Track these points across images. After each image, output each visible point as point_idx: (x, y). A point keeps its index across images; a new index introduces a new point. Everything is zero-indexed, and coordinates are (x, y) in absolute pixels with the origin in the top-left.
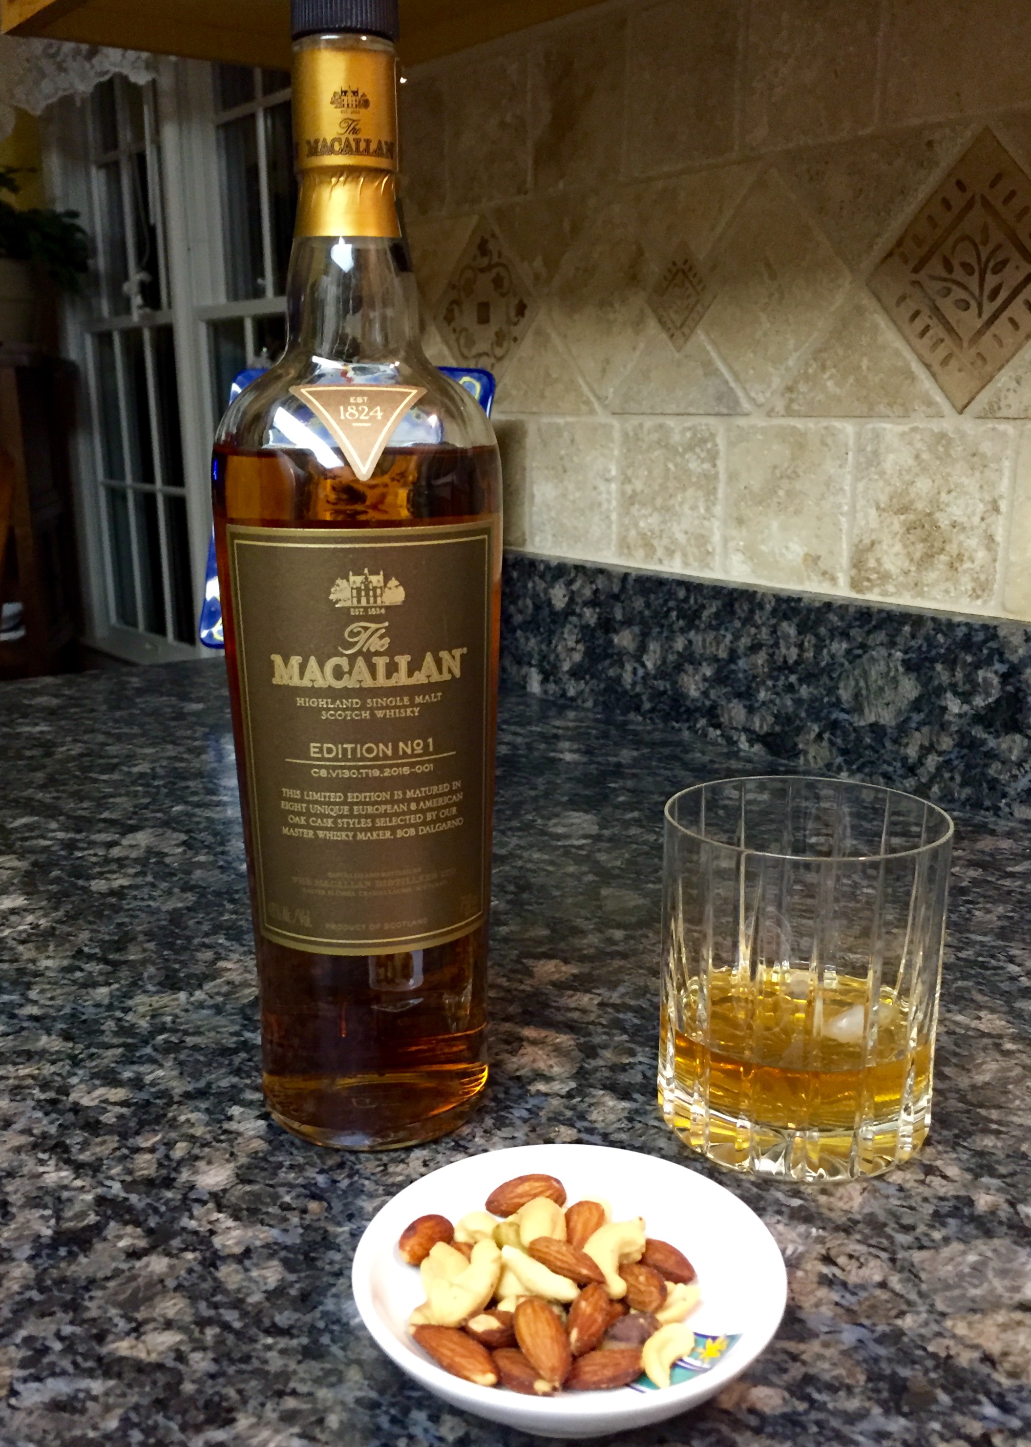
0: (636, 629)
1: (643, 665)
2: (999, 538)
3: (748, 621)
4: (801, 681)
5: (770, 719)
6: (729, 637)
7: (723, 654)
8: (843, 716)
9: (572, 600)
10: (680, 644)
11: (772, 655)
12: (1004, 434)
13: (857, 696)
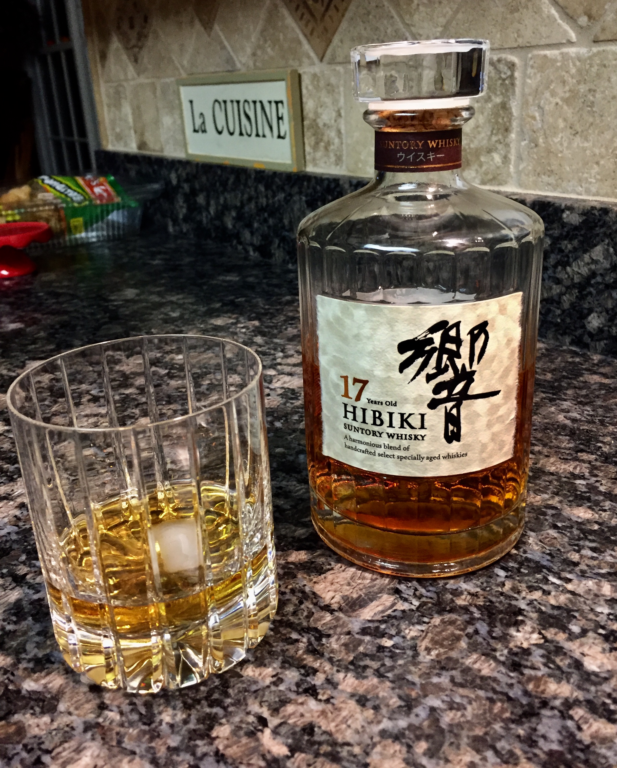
0: (205, 193)
1: (209, 213)
2: (343, 131)
3: (246, 185)
4: (270, 215)
5: (260, 238)
6: (240, 195)
7: (238, 204)
8: (287, 233)
9: (179, 181)
10: (222, 201)
11: (256, 203)
12: (339, 72)
13: (290, 222)
